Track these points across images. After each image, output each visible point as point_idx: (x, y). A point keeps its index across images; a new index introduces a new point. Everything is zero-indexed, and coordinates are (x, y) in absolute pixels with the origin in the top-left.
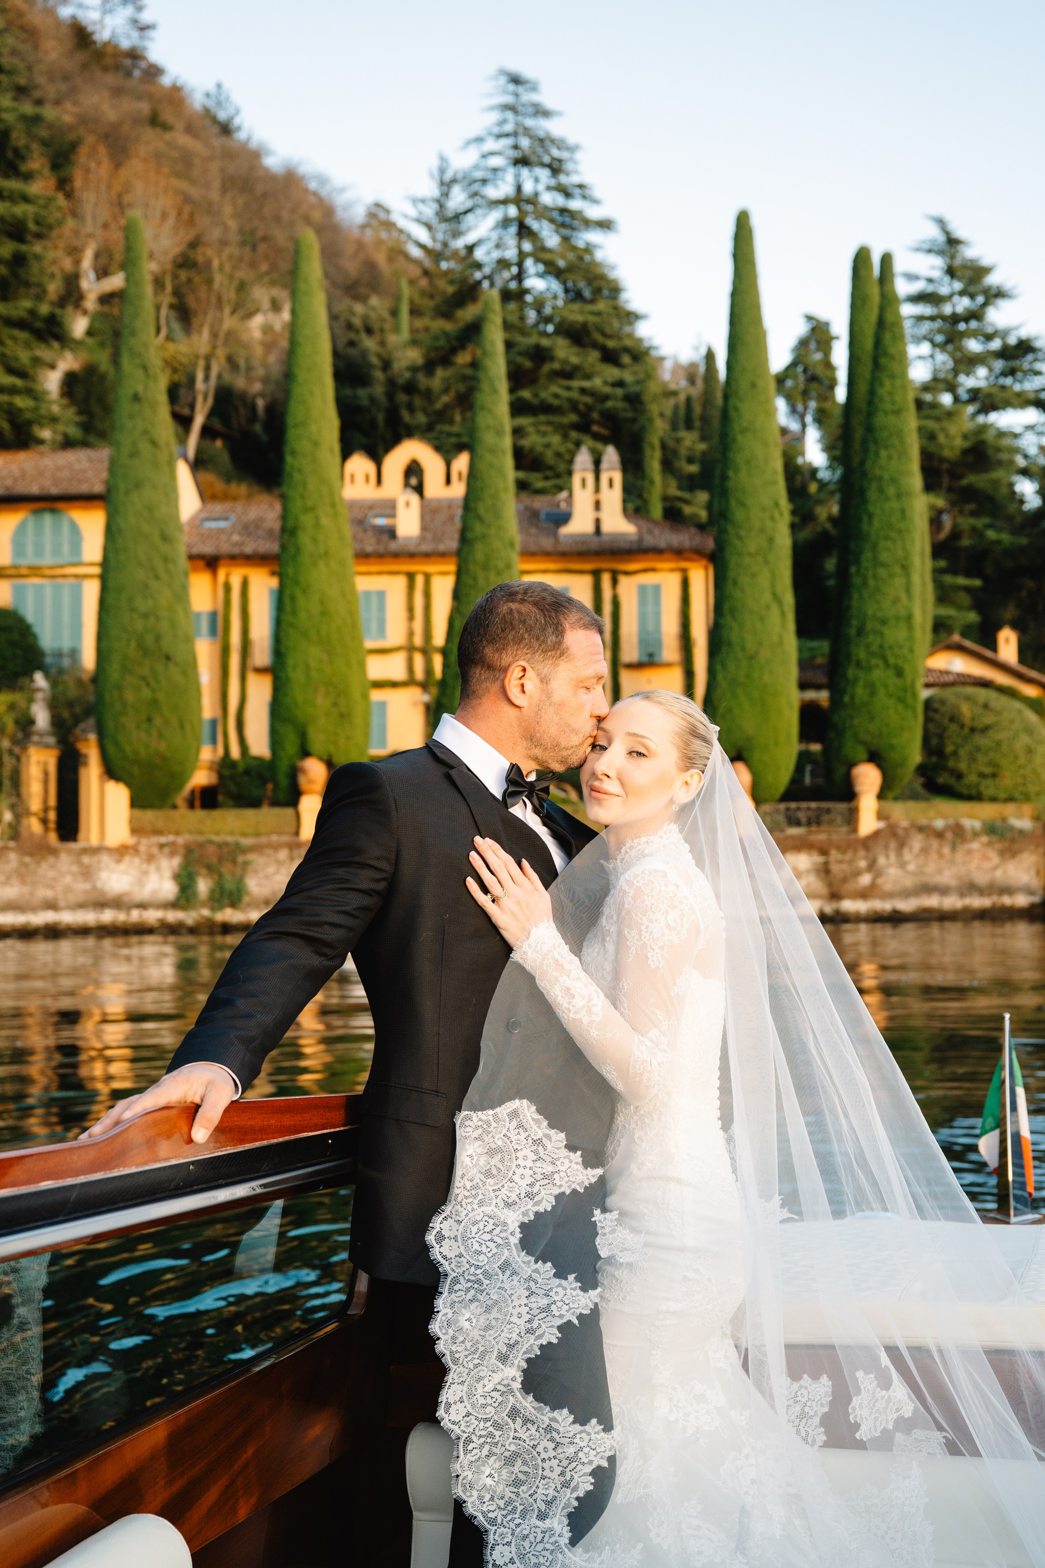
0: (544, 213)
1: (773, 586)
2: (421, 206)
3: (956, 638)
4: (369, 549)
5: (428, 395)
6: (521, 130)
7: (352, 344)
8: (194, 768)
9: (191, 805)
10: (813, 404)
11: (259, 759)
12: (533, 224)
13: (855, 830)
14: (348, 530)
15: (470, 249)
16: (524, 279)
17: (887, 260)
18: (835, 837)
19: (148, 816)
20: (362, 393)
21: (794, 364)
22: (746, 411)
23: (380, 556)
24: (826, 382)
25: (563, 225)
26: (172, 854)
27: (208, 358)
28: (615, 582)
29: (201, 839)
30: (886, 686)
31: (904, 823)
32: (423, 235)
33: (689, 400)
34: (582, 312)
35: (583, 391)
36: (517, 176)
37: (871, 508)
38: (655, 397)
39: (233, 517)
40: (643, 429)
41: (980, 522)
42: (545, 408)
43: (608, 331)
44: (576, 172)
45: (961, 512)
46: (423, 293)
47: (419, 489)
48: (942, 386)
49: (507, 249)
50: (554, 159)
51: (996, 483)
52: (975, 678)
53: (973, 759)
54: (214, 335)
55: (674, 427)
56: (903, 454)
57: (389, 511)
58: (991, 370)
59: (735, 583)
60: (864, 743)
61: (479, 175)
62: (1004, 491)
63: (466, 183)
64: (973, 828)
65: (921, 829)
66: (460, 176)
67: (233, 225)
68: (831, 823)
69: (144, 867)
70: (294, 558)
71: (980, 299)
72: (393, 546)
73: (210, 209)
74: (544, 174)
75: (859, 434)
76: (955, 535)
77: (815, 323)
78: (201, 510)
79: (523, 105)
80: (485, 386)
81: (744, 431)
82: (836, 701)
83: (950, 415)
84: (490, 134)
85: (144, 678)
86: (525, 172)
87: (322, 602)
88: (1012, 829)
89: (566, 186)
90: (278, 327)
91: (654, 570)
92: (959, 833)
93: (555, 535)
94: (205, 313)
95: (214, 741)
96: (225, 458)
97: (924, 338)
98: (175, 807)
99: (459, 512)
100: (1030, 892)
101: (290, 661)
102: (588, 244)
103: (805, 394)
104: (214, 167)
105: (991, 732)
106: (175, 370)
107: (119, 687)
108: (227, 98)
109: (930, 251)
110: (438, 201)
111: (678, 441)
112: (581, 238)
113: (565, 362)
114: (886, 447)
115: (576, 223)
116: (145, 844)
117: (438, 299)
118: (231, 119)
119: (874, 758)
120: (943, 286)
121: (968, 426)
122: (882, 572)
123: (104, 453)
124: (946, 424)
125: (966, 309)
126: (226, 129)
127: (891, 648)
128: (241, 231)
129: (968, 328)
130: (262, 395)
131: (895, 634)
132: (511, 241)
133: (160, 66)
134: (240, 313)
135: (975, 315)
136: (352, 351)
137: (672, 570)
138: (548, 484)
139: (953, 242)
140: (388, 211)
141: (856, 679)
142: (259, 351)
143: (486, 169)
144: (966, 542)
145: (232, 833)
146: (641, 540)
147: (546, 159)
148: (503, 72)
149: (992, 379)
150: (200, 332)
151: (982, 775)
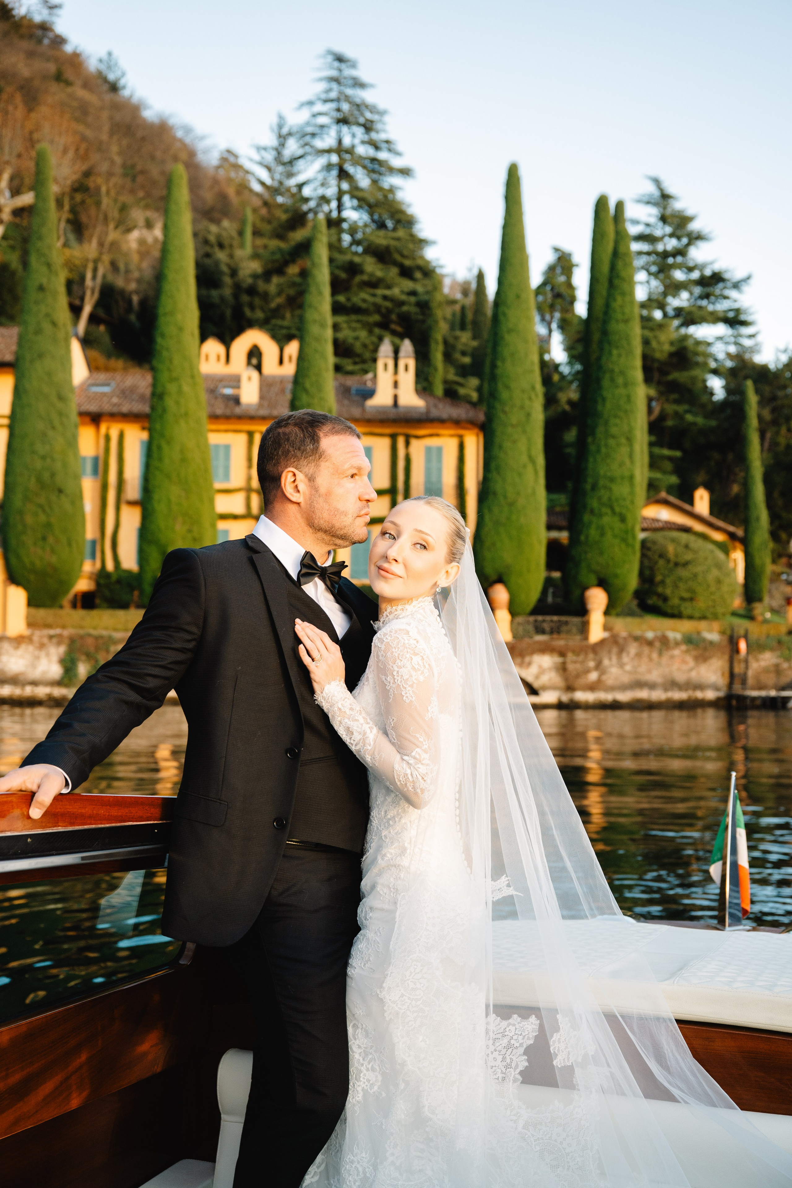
0: (358, 161)
1: (529, 450)
2: (263, 153)
3: (663, 494)
4: (219, 411)
5: (265, 297)
6: (342, 97)
7: (208, 255)
8: (78, 577)
9: (74, 606)
10: (557, 315)
11: (129, 572)
12: (350, 168)
13: (586, 638)
14: (203, 397)
15: (300, 186)
16: (342, 210)
17: (620, 206)
18: (571, 643)
19: (41, 613)
20: (214, 293)
21: (544, 284)
22: (512, 316)
23: (227, 418)
24: (568, 299)
25: (373, 171)
26: (59, 644)
27: (96, 261)
28: (407, 444)
29: (81, 632)
30: (612, 529)
31: (624, 634)
32: (264, 175)
33: (463, 308)
34: (385, 238)
35: (385, 298)
36: (339, 132)
37: (605, 393)
38: (440, 304)
39: (113, 384)
40: (430, 328)
41: (681, 408)
42: (356, 310)
43: (405, 253)
44: (384, 131)
45: (667, 400)
46: (263, 219)
47: (259, 368)
48: (655, 304)
49: (329, 187)
50: (367, 120)
51: (694, 379)
52: (678, 525)
53: (676, 586)
54: (101, 244)
55: (452, 328)
56: (630, 353)
57: (235, 384)
58: (691, 294)
59: (500, 447)
60: (595, 572)
61: (310, 129)
62: (700, 385)
63: (298, 136)
64: (675, 639)
65: (636, 639)
66: (295, 130)
67: (118, 160)
68: (568, 632)
69: (37, 653)
70: (161, 417)
71: (685, 240)
72: (238, 410)
73: (100, 147)
74: (359, 131)
75: (596, 337)
76: (662, 417)
77: (561, 254)
78: (89, 378)
79: (345, 78)
80: (313, 289)
81: (510, 331)
82: (574, 539)
83: (661, 326)
84: (319, 99)
85: (41, 506)
86: (345, 129)
87: (182, 451)
88: (704, 640)
89: (376, 141)
90: (150, 240)
91: (437, 435)
92: (664, 642)
93: (363, 406)
94: (95, 227)
95: (93, 556)
96: (106, 339)
97: (643, 268)
98: (61, 607)
99: (289, 386)
100: (717, 689)
101: (156, 496)
102: (391, 186)
103: (552, 307)
104: (105, 115)
105: (690, 567)
106: (71, 270)
107: (21, 513)
108: (116, 64)
109: (648, 203)
110: (276, 149)
111: (456, 338)
112: (386, 181)
113: (372, 275)
114: (617, 347)
115: (383, 169)
116: (38, 635)
117: (275, 224)
118: (118, 80)
119: (602, 583)
120: (657, 229)
121: (674, 336)
122: (612, 442)
123: (13, 332)
124: (658, 333)
125: (674, 248)
126: (114, 88)
127: (617, 500)
128: (124, 166)
129: (675, 262)
130: (137, 292)
131: (620, 490)
132: (333, 181)
133: (63, 37)
134: (122, 228)
135: (681, 252)
136: (207, 261)
137: (452, 436)
138: (357, 367)
139: (665, 197)
140: (236, 156)
141: (590, 523)
142: (135, 258)
143: (316, 125)
144: (670, 423)
145: (106, 628)
146: (428, 412)
147: (362, 120)
148: (330, 52)
149: (692, 300)
150: (90, 241)
151: (682, 599)
